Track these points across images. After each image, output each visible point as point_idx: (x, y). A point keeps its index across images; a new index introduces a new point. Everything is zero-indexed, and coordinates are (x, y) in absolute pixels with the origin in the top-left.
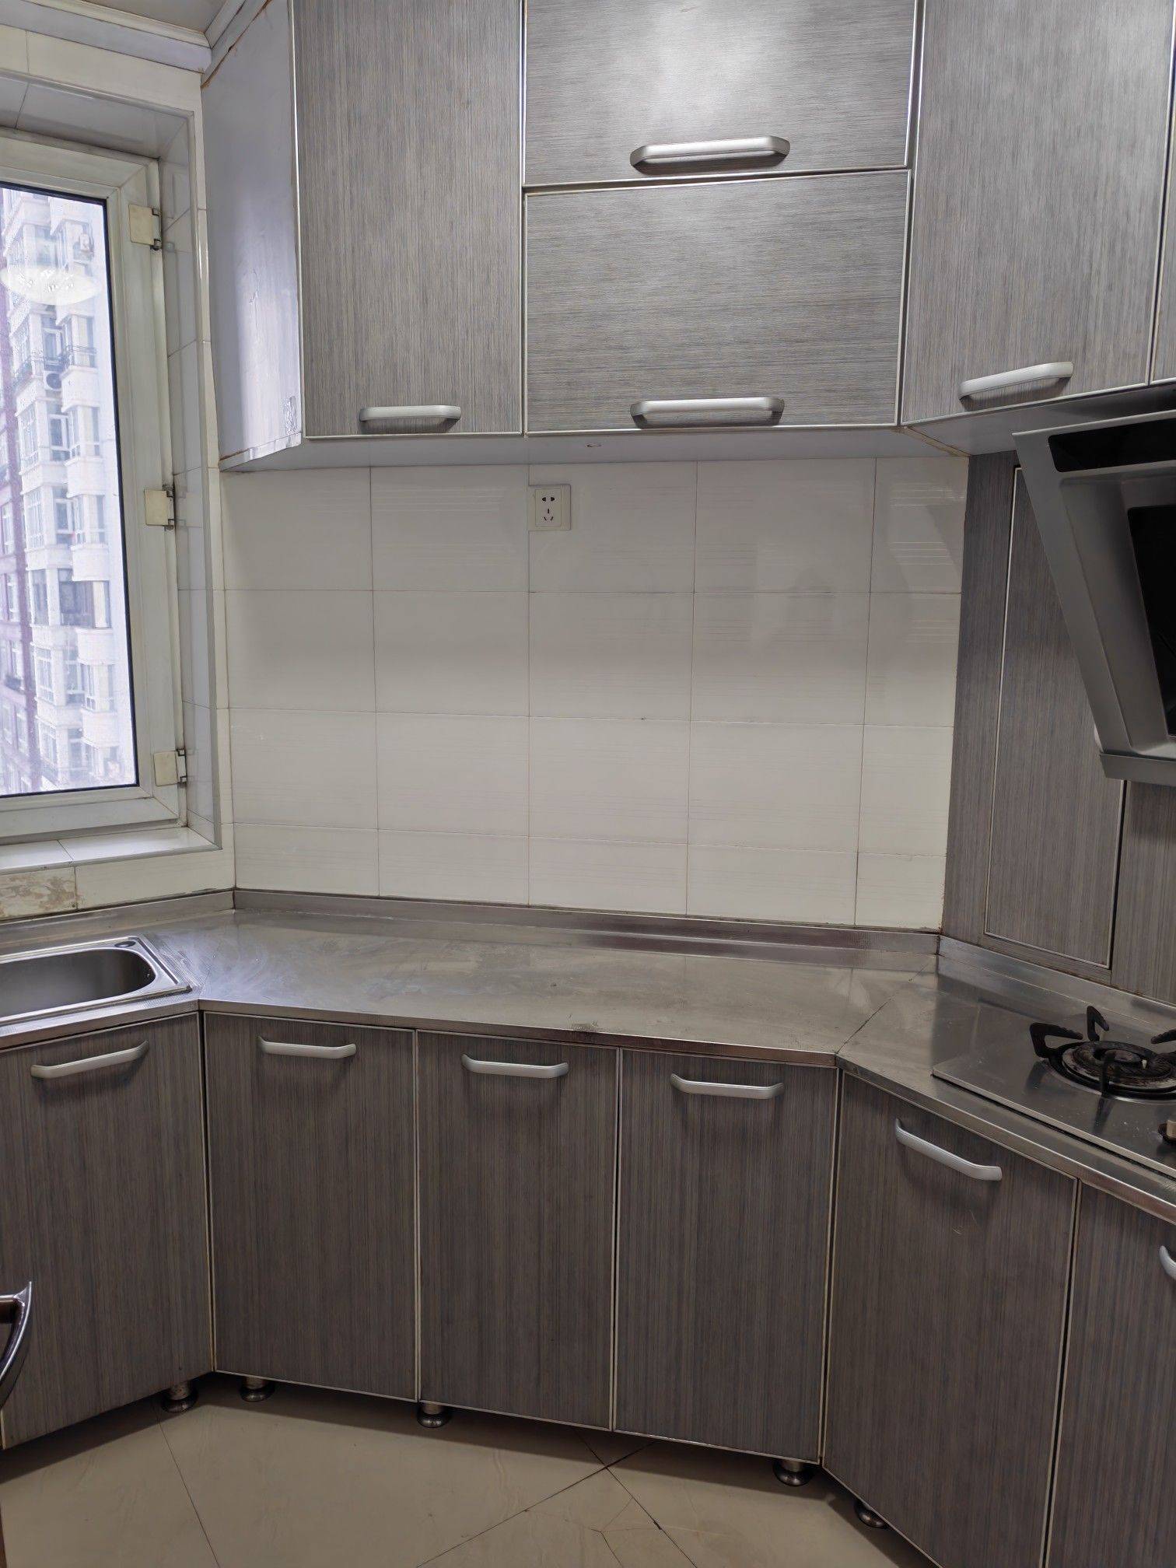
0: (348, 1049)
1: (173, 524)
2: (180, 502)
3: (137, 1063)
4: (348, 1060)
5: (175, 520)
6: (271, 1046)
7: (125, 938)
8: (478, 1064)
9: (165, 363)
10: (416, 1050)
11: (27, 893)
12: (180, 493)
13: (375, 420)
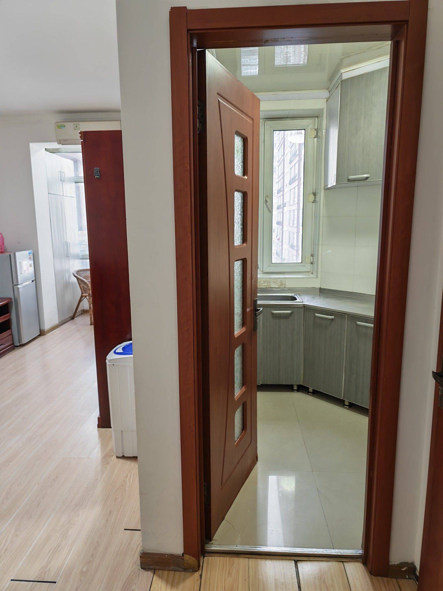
0: (333, 317)
1: (314, 202)
2: (316, 196)
3: (291, 314)
4: (332, 319)
5: (315, 200)
6: (317, 315)
7: (294, 294)
8: (359, 323)
9: (315, 164)
10: (346, 319)
11: (276, 283)
12: (316, 194)
13: (351, 179)
